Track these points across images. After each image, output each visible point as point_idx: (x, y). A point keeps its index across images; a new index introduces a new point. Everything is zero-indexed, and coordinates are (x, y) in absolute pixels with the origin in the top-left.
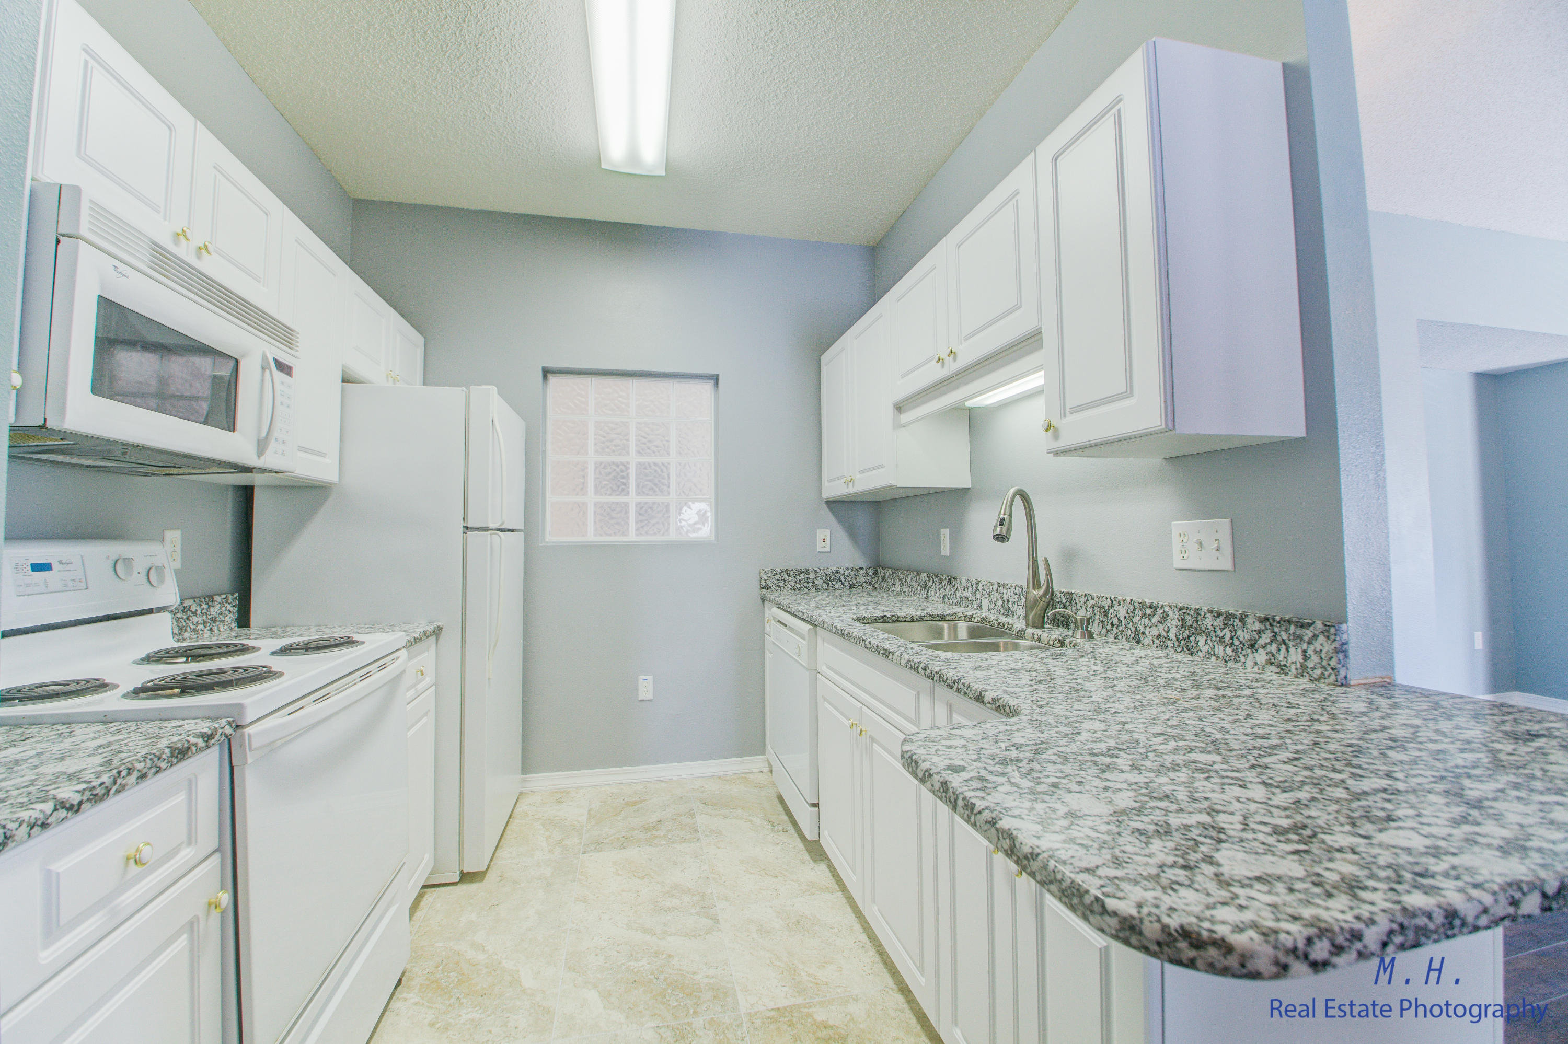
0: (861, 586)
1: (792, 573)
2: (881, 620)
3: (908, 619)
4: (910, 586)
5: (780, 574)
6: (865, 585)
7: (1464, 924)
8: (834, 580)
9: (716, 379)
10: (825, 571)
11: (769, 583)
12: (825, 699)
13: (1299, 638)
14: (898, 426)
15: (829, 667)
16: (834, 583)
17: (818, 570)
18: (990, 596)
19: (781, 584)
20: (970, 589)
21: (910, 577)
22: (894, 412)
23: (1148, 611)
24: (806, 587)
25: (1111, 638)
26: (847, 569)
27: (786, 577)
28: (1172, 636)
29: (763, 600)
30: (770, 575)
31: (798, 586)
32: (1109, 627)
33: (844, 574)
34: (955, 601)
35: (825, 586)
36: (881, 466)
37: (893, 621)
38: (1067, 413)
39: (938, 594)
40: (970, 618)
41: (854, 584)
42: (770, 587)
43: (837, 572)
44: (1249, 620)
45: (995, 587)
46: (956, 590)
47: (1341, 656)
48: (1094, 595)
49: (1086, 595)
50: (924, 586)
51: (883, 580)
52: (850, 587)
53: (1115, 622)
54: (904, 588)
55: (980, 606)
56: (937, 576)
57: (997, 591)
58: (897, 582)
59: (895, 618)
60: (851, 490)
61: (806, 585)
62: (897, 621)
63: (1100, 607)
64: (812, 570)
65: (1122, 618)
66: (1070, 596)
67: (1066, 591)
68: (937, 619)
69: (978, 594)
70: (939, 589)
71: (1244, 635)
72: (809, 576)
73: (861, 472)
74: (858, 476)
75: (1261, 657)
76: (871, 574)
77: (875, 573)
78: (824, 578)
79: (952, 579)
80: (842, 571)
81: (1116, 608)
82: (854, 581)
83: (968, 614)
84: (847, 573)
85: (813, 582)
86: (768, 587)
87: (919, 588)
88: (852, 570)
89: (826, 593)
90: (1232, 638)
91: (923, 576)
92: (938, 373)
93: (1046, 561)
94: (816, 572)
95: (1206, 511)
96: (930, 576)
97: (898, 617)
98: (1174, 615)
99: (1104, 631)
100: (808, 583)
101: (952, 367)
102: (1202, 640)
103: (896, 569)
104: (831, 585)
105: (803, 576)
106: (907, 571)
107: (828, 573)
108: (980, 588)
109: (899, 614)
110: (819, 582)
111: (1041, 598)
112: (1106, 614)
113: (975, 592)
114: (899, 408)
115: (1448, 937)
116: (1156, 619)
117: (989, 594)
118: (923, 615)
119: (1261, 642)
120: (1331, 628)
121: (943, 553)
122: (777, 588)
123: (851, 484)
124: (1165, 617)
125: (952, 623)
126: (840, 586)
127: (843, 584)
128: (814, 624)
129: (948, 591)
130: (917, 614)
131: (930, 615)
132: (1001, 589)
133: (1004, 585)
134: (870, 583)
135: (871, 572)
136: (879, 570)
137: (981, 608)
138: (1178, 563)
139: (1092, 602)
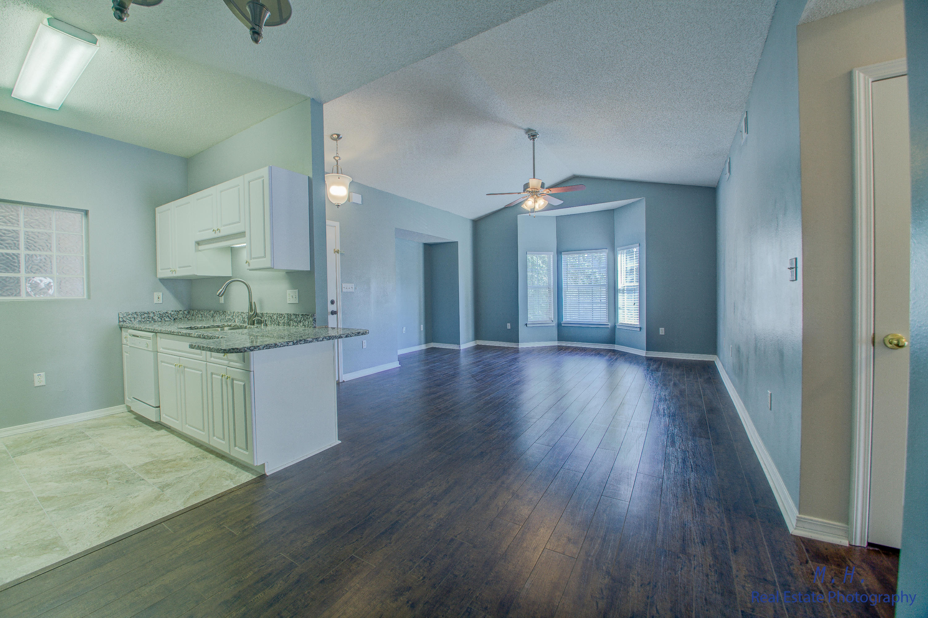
0: (181, 319)
1: (139, 314)
2: (190, 329)
3: (203, 328)
4: (206, 317)
5: (132, 314)
6: (183, 318)
7: (278, 346)
8: (165, 317)
9: (86, 213)
10: (159, 312)
11: (125, 319)
12: (162, 362)
13: (307, 318)
14: (197, 250)
15: (164, 348)
16: (165, 318)
17: (155, 312)
18: (238, 317)
19: (133, 320)
20: (231, 315)
21: (206, 313)
22: (195, 244)
23: (281, 316)
24: (148, 321)
25: (273, 326)
26: (173, 311)
27: (136, 316)
28: (286, 322)
29: (121, 328)
30: (125, 315)
31: (143, 320)
32: (272, 322)
33: (170, 314)
34: (225, 321)
35: (159, 320)
36: (190, 266)
37: (196, 329)
38: (252, 259)
39: (218, 319)
40: (230, 326)
41: (177, 318)
42: (125, 321)
43: (167, 313)
44: (300, 315)
45: (240, 313)
46: (226, 316)
47: (314, 321)
48: (269, 313)
49: (267, 313)
50: (213, 316)
51: (193, 315)
52: (174, 320)
53: (274, 320)
54: (203, 318)
55: (235, 321)
56: (218, 312)
57: (241, 315)
58: (200, 316)
59: (196, 328)
60: (174, 275)
61: (148, 319)
62: (197, 329)
63: (270, 316)
64: (152, 312)
65: (275, 319)
66: (262, 314)
67: (261, 312)
68: (216, 327)
69: (234, 317)
70: (219, 317)
71: (299, 319)
72: (150, 315)
73: (180, 267)
74: (178, 269)
75: (302, 324)
76: (186, 313)
77: (189, 313)
78: (159, 316)
79: (224, 312)
80: (169, 312)
81: (274, 316)
82: (176, 317)
83: (229, 324)
84: (172, 313)
85: (152, 318)
86: (124, 321)
87: (210, 317)
88: (175, 311)
89: (160, 323)
90: (297, 320)
91: (212, 312)
92: (213, 235)
93: (254, 302)
94: (154, 313)
95: (294, 287)
96: (215, 312)
97: (198, 327)
98: (286, 316)
99: (271, 324)
100: (149, 318)
101: (218, 235)
102: (291, 322)
103: (199, 310)
104: (163, 319)
105: (146, 315)
106: (205, 310)
107: (161, 313)
108: (235, 314)
109: (198, 326)
110: (156, 318)
111: (253, 315)
112: (271, 318)
113: (233, 316)
114: (198, 243)
115: (275, 347)
116: (283, 318)
117: (238, 316)
118: (209, 325)
119: (302, 320)
120: (313, 315)
121: (221, 302)
122: (130, 322)
123: (174, 272)
124: (284, 317)
125: (222, 328)
126: (169, 319)
127: (170, 318)
128: (155, 332)
129: (223, 317)
130: (207, 325)
131: (213, 326)
132: (242, 314)
133: (243, 313)
134: (186, 318)
135: (186, 312)
136: (190, 311)
137: (235, 322)
138: (288, 302)
139: (268, 315)
